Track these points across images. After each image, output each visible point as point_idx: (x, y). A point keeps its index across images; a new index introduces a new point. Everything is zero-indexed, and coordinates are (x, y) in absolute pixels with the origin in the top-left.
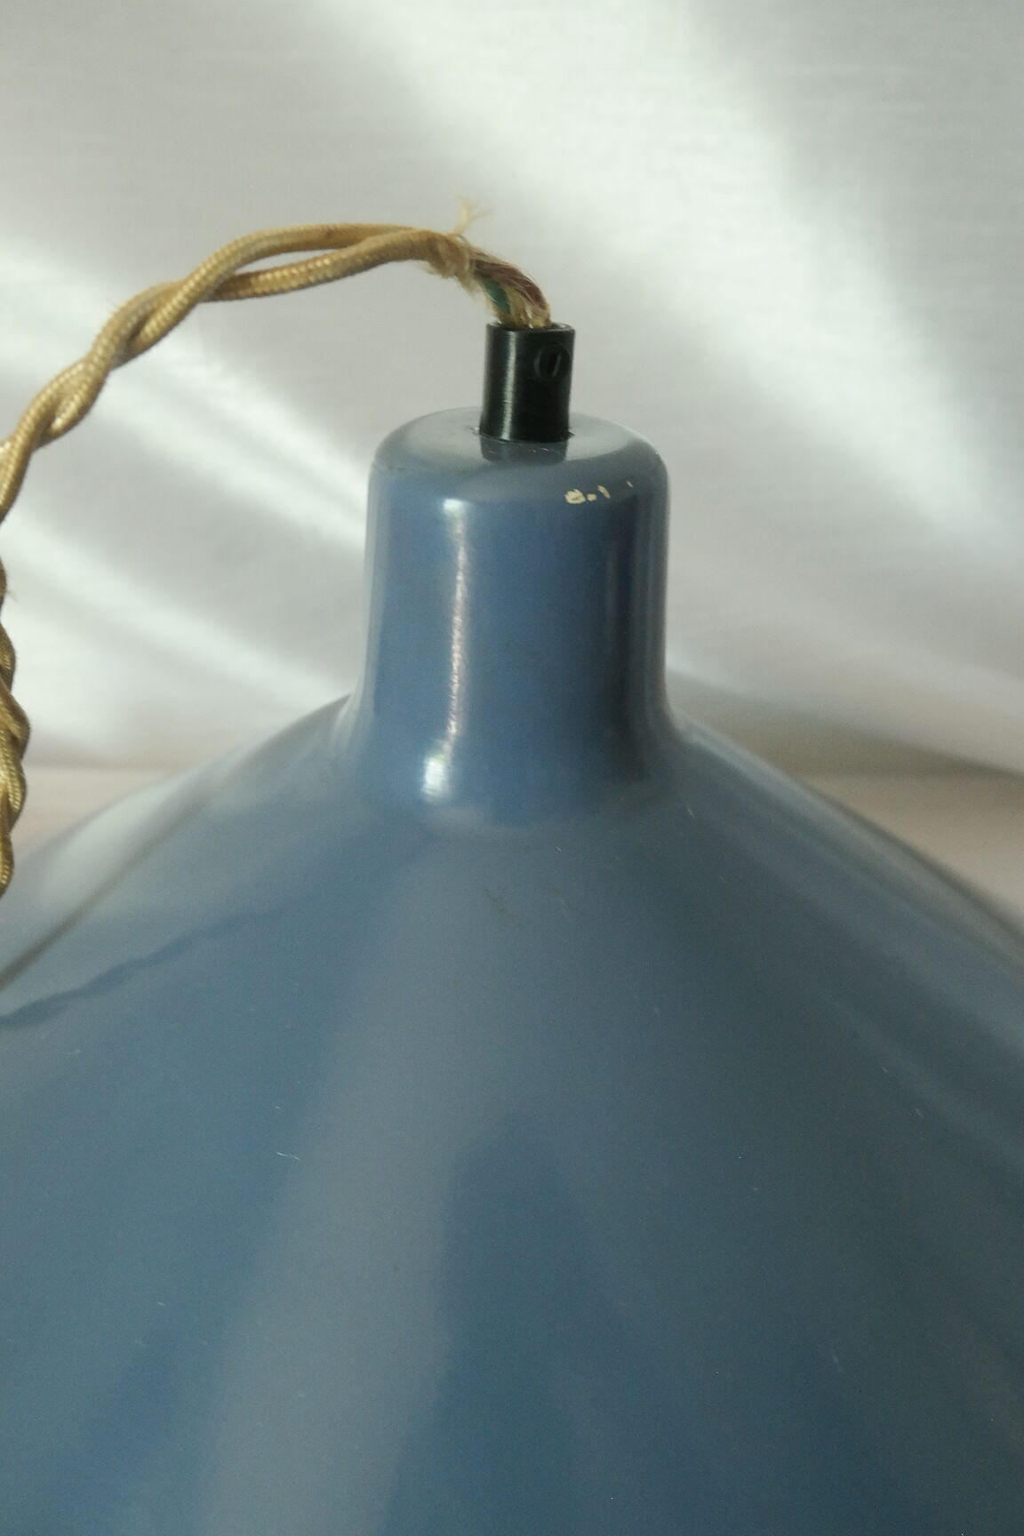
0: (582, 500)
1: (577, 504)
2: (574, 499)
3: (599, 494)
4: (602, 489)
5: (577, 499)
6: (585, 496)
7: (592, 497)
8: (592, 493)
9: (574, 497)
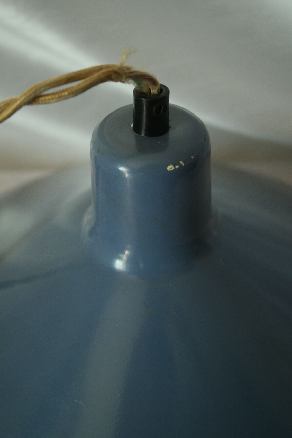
0: (173, 168)
1: (171, 171)
2: (170, 169)
3: (180, 165)
4: (181, 162)
5: (171, 168)
6: (175, 167)
7: (177, 167)
8: (177, 165)
9: (170, 168)
